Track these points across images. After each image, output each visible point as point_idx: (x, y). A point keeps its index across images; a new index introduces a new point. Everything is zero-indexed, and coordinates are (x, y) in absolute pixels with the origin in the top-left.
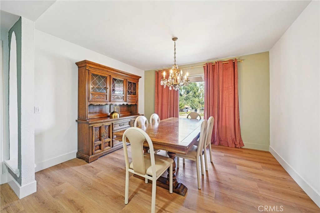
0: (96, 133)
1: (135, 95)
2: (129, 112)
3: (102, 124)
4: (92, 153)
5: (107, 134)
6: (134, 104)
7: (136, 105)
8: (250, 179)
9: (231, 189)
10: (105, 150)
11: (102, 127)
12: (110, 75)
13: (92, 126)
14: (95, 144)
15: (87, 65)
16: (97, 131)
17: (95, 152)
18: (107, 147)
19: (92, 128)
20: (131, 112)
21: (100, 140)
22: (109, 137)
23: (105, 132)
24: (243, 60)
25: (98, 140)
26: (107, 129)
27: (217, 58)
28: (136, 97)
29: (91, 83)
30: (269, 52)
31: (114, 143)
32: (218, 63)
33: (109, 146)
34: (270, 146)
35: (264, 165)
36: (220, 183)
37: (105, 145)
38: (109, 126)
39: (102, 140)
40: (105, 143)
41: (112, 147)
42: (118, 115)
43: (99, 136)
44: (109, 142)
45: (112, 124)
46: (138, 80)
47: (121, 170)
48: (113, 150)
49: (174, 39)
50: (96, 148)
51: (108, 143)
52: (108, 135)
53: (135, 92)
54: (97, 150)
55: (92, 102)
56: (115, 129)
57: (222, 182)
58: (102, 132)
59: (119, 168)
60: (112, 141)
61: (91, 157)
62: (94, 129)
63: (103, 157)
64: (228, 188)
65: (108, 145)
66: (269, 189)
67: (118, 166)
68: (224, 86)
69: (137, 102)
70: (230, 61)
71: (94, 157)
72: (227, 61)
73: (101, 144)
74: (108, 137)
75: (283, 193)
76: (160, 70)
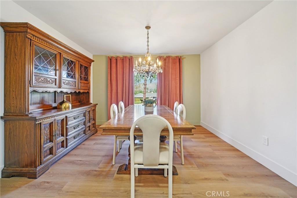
0: (45, 132)
1: (87, 81)
2: (78, 101)
3: (54, 118)
4: (41, 162)
5: (59, 131)
6: (86, 91)
7: (88, 93)
8: (205, 146)
9: (202, 157)
10: (57, 153)
11: (54, 122)
12: (60, 53)
13: (41, 123)
14: (44, 148)
15: (29, 31)
16: (47, 129)
17: (45, 159)
18: (59, 148)
19: (41, 125)
20: (79, 102)
21: (51, 141)
22: (62, 135)
23: (57, 129)
24: (185, 58)
25: (48, 141)
26: (59, 125)
27: (167, 54)
28: (88, 84)
29: (34, 59)
30: (200, 55)
31: (68, 141)
32: (168, 58)
33: (63, 146)
34: (201, 121)
35: (205, 135)
36: (192, 155)
37: (57, 147)
38: (63, 120)
39: (54, 141)
40: (57, 144)
41: (66, 147)
42: (70, 105)
43: (49, 136)
44: (63, 142)
45: (66, 117)
46: (90, 64)
47: (95, 172)
48: (67, 152)
49: (148, 28)
50: (46, 154)
51: (60, 144)
52: (61, 133)
53: (88, 78)
54: (47, 156)
55: (35, 88)
56: (69, 123)
57: (193, 154)
58: (54, 129)
59: (90, 170)
60: (66, 139)
61: (38, 169)
62: (43, 127)
63: (56, 164)
64: (199, 157)
65: (61, 146)
66: (219, 150)
67: (89, 169)
68: (172, 77)
69: (89, 90)
70: (176, 57)
71: (43, 168)
72: (174, 57)
73: (52, 147)
74: (60, 135)
75: (226, 150)
76: (113, 56)
